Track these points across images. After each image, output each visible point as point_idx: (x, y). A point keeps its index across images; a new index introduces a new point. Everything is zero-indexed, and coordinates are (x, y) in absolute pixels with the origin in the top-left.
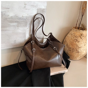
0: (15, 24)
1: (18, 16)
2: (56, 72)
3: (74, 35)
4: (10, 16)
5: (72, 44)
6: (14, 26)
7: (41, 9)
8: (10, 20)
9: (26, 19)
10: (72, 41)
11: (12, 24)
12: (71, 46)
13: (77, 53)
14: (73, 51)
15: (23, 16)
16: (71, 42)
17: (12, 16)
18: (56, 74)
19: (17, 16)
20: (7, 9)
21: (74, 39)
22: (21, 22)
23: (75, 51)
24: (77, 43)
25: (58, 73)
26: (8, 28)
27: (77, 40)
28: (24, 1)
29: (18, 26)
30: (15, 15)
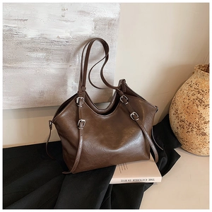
0: (40, 55)
1: (47, 37)
2: (129, 179)
3: (196, 87)
4: (30, 37)
5: (188, 110)
6: (38, 59)
7: (105, 19)
8: (29, 45)
9: (68, 43)
10: (188, 101)
11: (34, 55)
12: (184, 117)
13: (200, 137)
14: (189, 130)
15: (58, 37)
16: (186, 106)
17: (33, 37)
18: (127, 182)
19: (45, 36)
20: (23, 23)
21: (195, 97)
22: (54, 50)
23: (195, 130)
24: (200, 108)
25: (132, 181)
26: (24, 64)
27: (201, 101)
28: (60, 3)
29: (47, 60)
30: (39, 34)
